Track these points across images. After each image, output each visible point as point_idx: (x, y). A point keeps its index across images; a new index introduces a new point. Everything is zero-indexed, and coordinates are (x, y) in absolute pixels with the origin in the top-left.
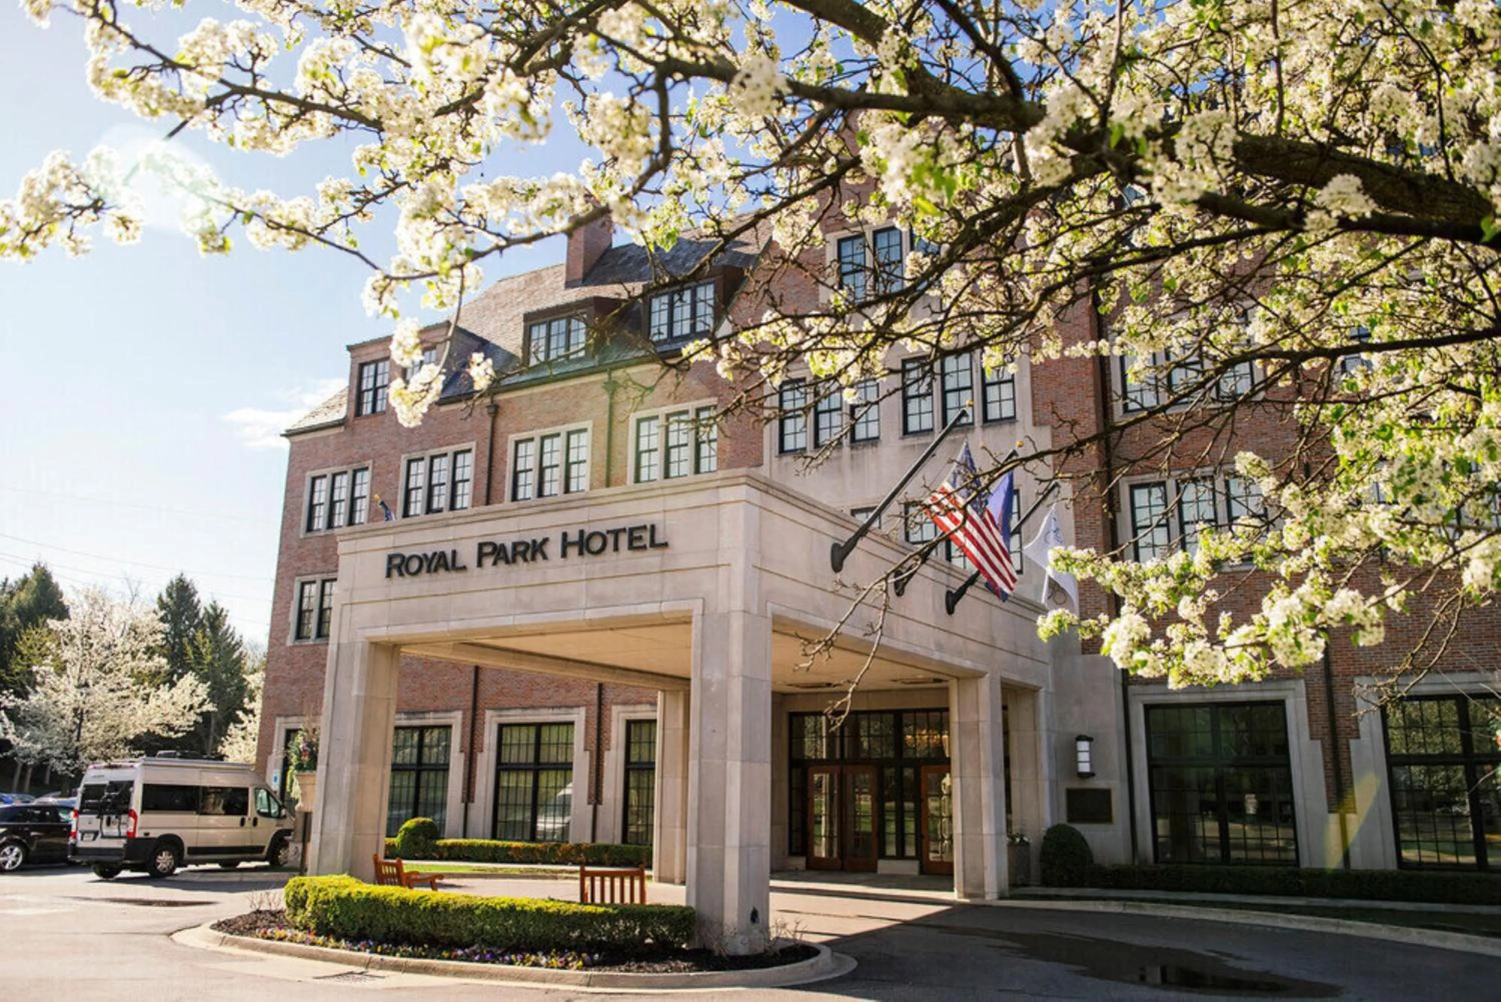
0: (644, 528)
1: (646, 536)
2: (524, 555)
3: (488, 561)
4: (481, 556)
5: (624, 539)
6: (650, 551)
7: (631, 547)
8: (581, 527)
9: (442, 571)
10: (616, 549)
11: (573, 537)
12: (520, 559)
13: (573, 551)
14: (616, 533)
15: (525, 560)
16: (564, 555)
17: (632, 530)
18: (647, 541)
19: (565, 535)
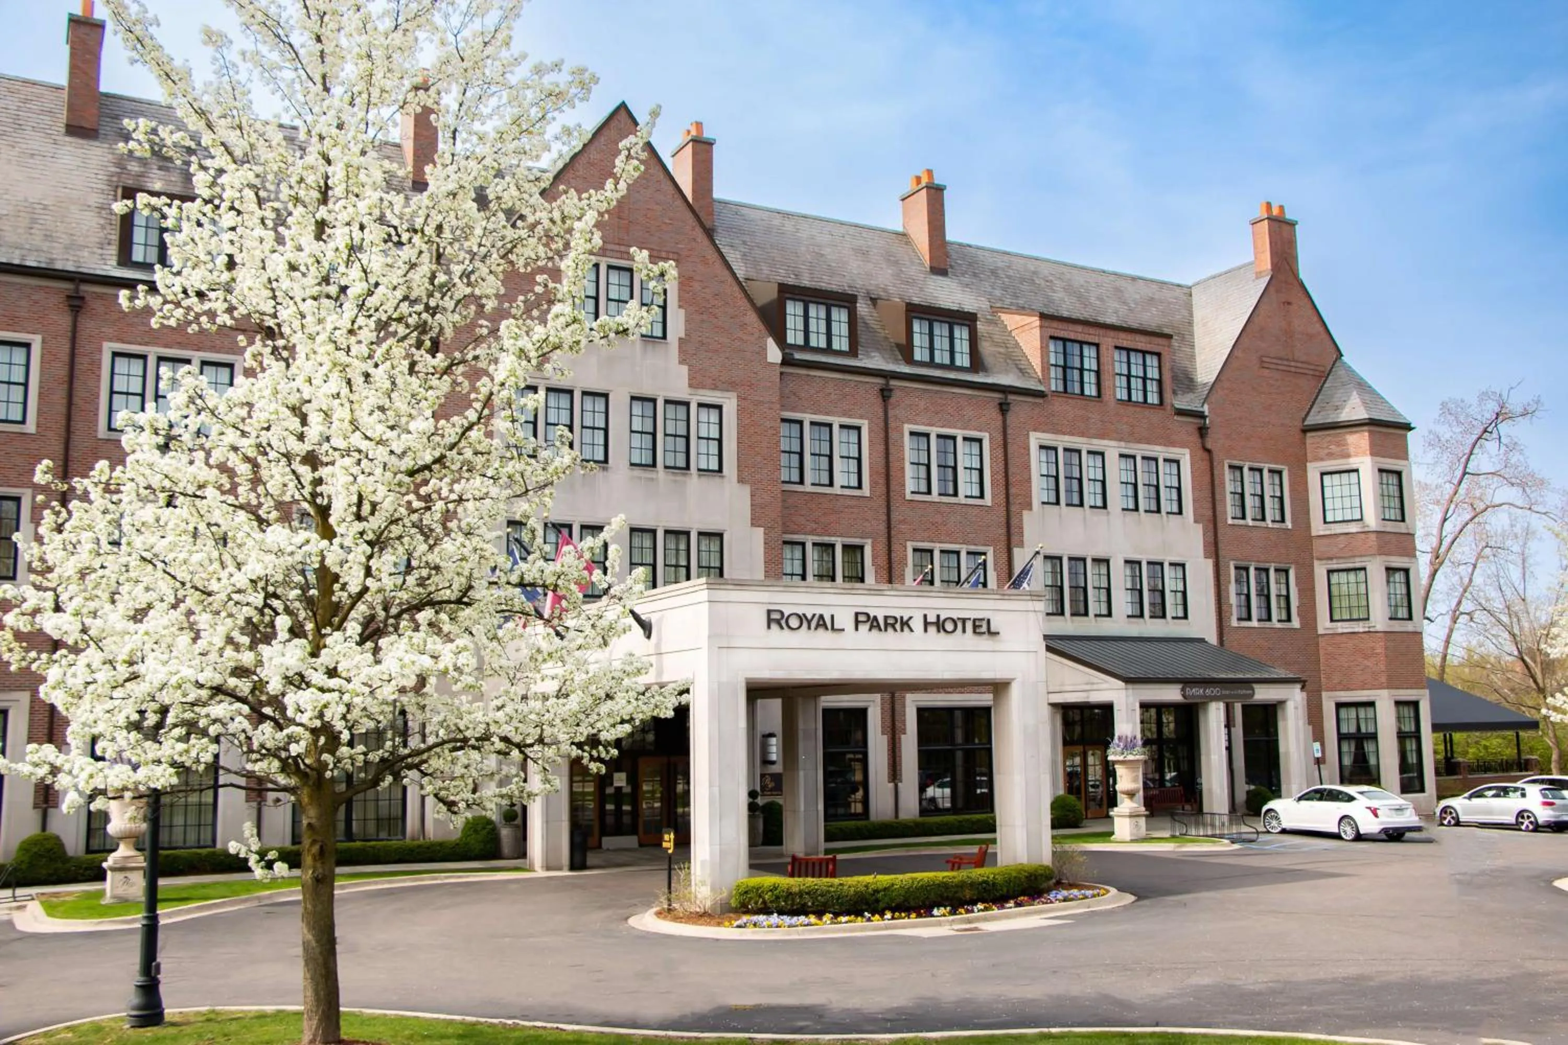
0: (982, 620)
1: (984, 624)
2: (893, 626)
3: (864, 628)
4: (857, 622)
5: (969, 626)
6: (986, 636)
7: (975, 632)
8: (938, 612)
9: (821, 631)
10: (964, 631)
11: (932, 618)
12: (890, 630)
13: (932, 630)
14: (964, 621)
15: (895, 630)
16: (926, 630)
17: (975, 620)
18: (984, 629)
19: (925, 616)
